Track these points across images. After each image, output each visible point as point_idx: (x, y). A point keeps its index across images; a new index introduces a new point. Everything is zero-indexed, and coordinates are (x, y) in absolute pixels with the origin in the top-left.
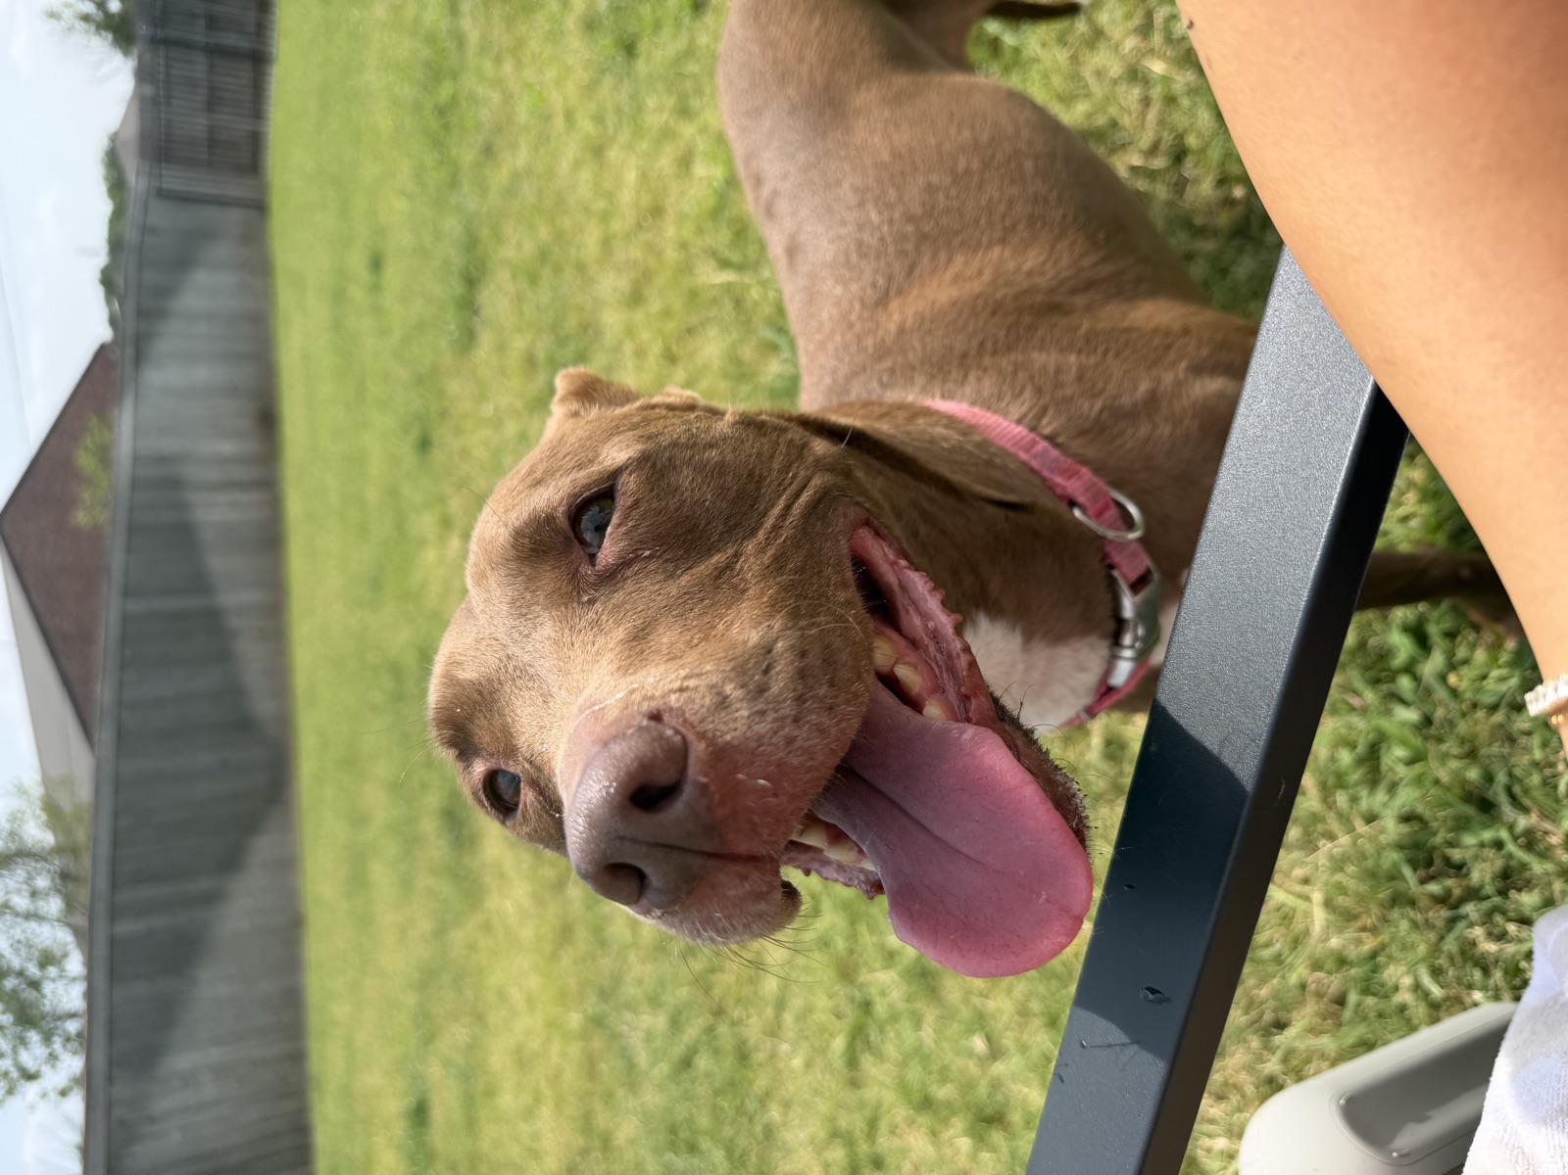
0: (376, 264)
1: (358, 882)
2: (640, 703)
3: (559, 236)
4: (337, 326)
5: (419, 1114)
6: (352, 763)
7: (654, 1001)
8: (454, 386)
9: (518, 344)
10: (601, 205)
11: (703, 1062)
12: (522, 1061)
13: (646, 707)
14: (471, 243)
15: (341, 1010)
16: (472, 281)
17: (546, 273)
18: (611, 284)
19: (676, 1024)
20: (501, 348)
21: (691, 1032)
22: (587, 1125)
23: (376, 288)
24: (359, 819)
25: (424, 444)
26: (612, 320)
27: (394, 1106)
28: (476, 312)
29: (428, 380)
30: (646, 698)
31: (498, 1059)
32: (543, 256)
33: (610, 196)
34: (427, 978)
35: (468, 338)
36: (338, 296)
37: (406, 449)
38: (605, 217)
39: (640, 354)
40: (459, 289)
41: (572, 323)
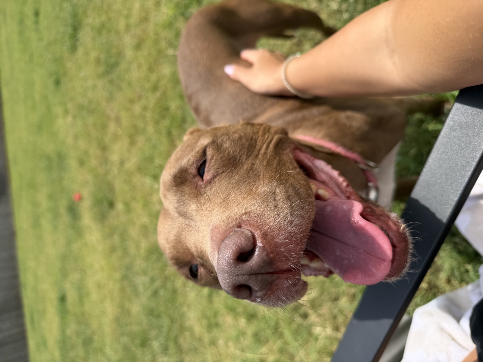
0: (37, 14)
1: (36, 224)
2: (232, 222)
3: (109, 19)
4: (21, 33)
5: (63, 299)
6: (32, 186)
7: (145, 273)
8: (69, 65)
9: (94, 55)
10: (125, 12)
11: (162, 292)
12: (99, 286)
13: (235, 223)
14: (75, 15)
15: (31, 264)
16: (76, 28)
17: (104, 32)
18: (128, 41)
19: (153, 280)
20: (87, 54)
21: (158, 283)
22: (122, 307)
23: (37, 23)
24: (36, 204)
25: (58, 83)
26: (129, 53)
27: (53, 296)
28: (78, 40)
29: (59, 61)
30: (233, 220)
31: (90, 284)
32: (103, 25)
33: (129, 10)
34: (64, 258)
35: (74, 49)
36: (21, 22)
37: (51, 82)
38: (127, 17)
39: (140, 66)
40: (70, 30)
41: (114, 51)
